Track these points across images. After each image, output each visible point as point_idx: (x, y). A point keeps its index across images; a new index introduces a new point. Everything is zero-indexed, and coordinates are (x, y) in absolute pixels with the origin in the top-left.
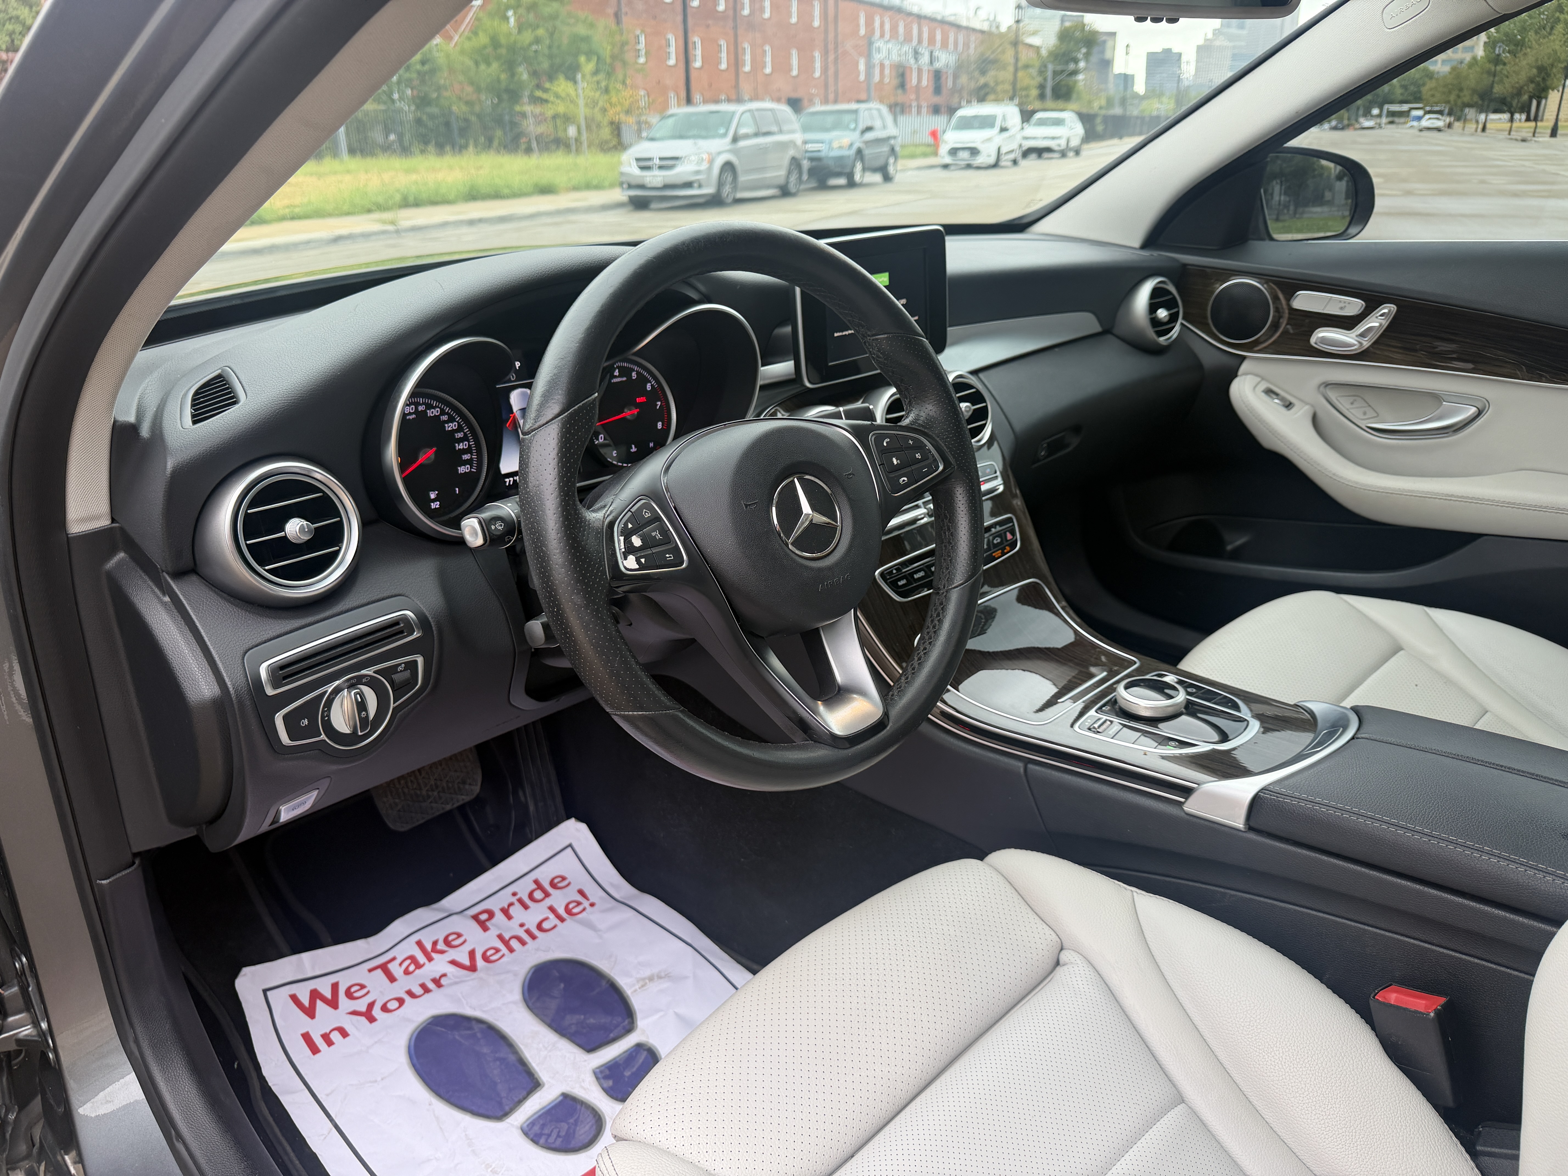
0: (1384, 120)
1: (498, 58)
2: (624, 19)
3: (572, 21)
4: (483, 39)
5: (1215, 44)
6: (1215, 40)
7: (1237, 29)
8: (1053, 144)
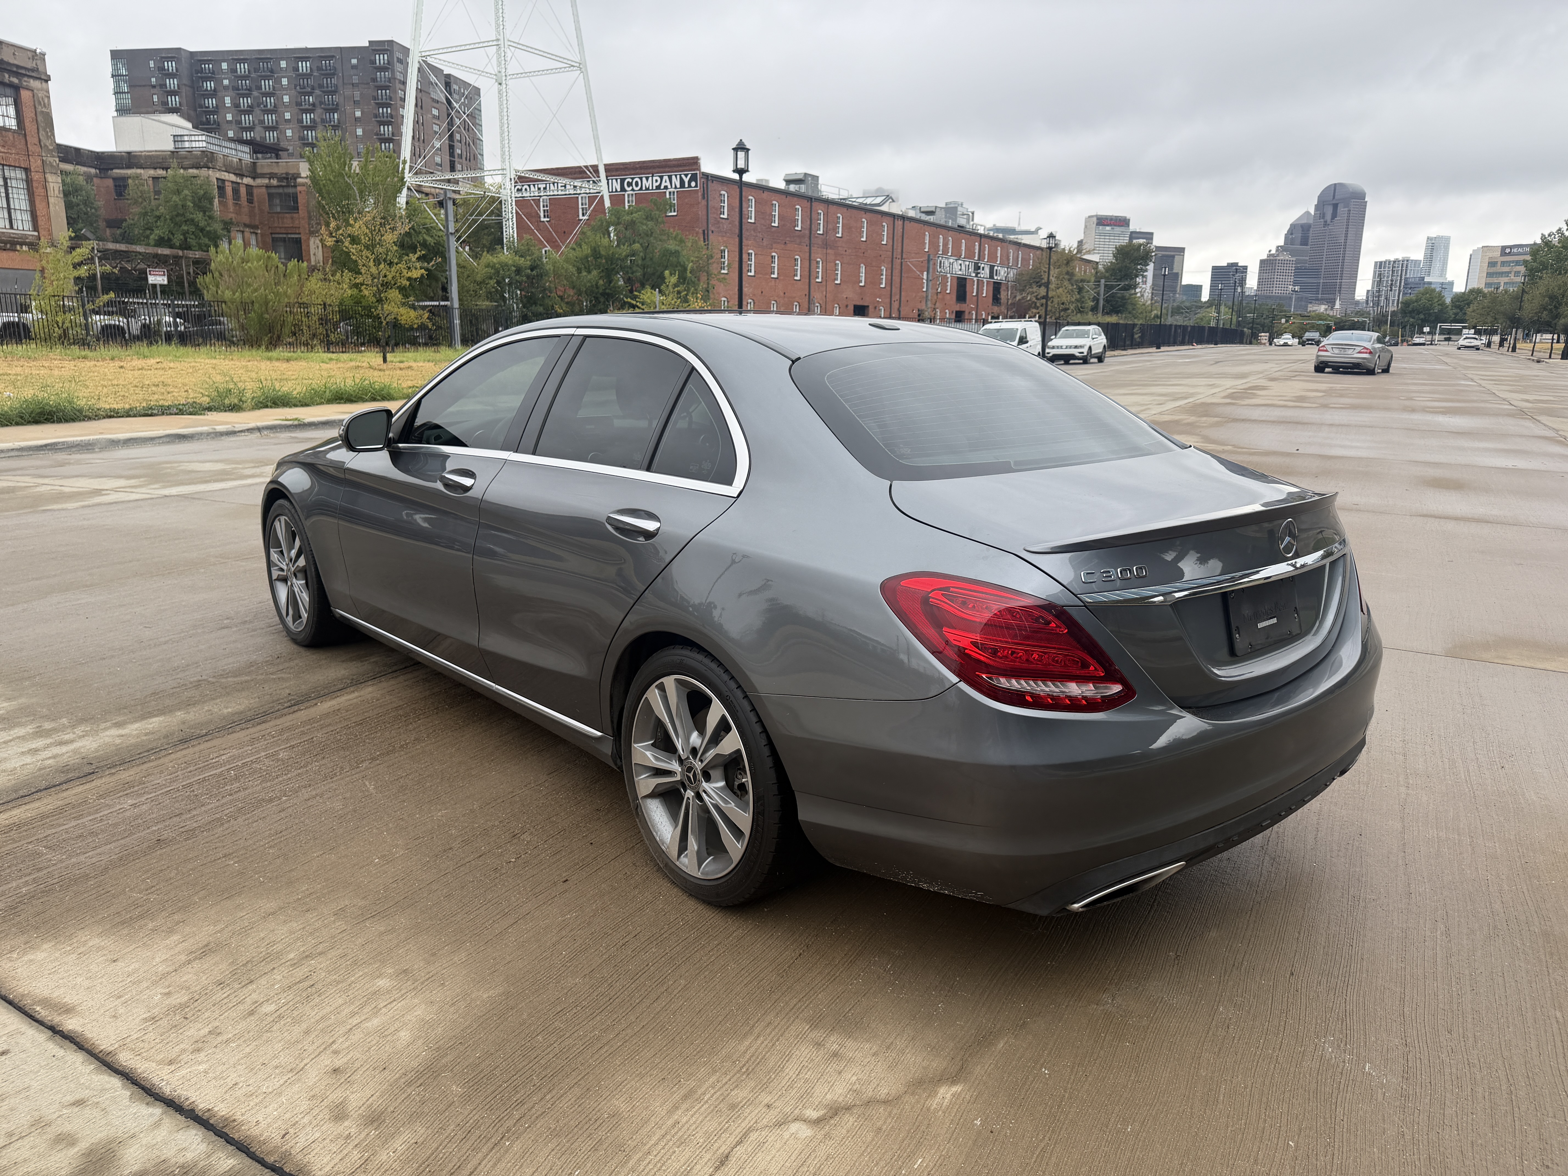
0: (1436, 337)
1: (598, 267)
2: (711, 237)
3: (664, 237)
4: (586, 250)
5: (1278, 258)
6: (1278, 255)
7: (1301, 245)
8: (1075, 352)
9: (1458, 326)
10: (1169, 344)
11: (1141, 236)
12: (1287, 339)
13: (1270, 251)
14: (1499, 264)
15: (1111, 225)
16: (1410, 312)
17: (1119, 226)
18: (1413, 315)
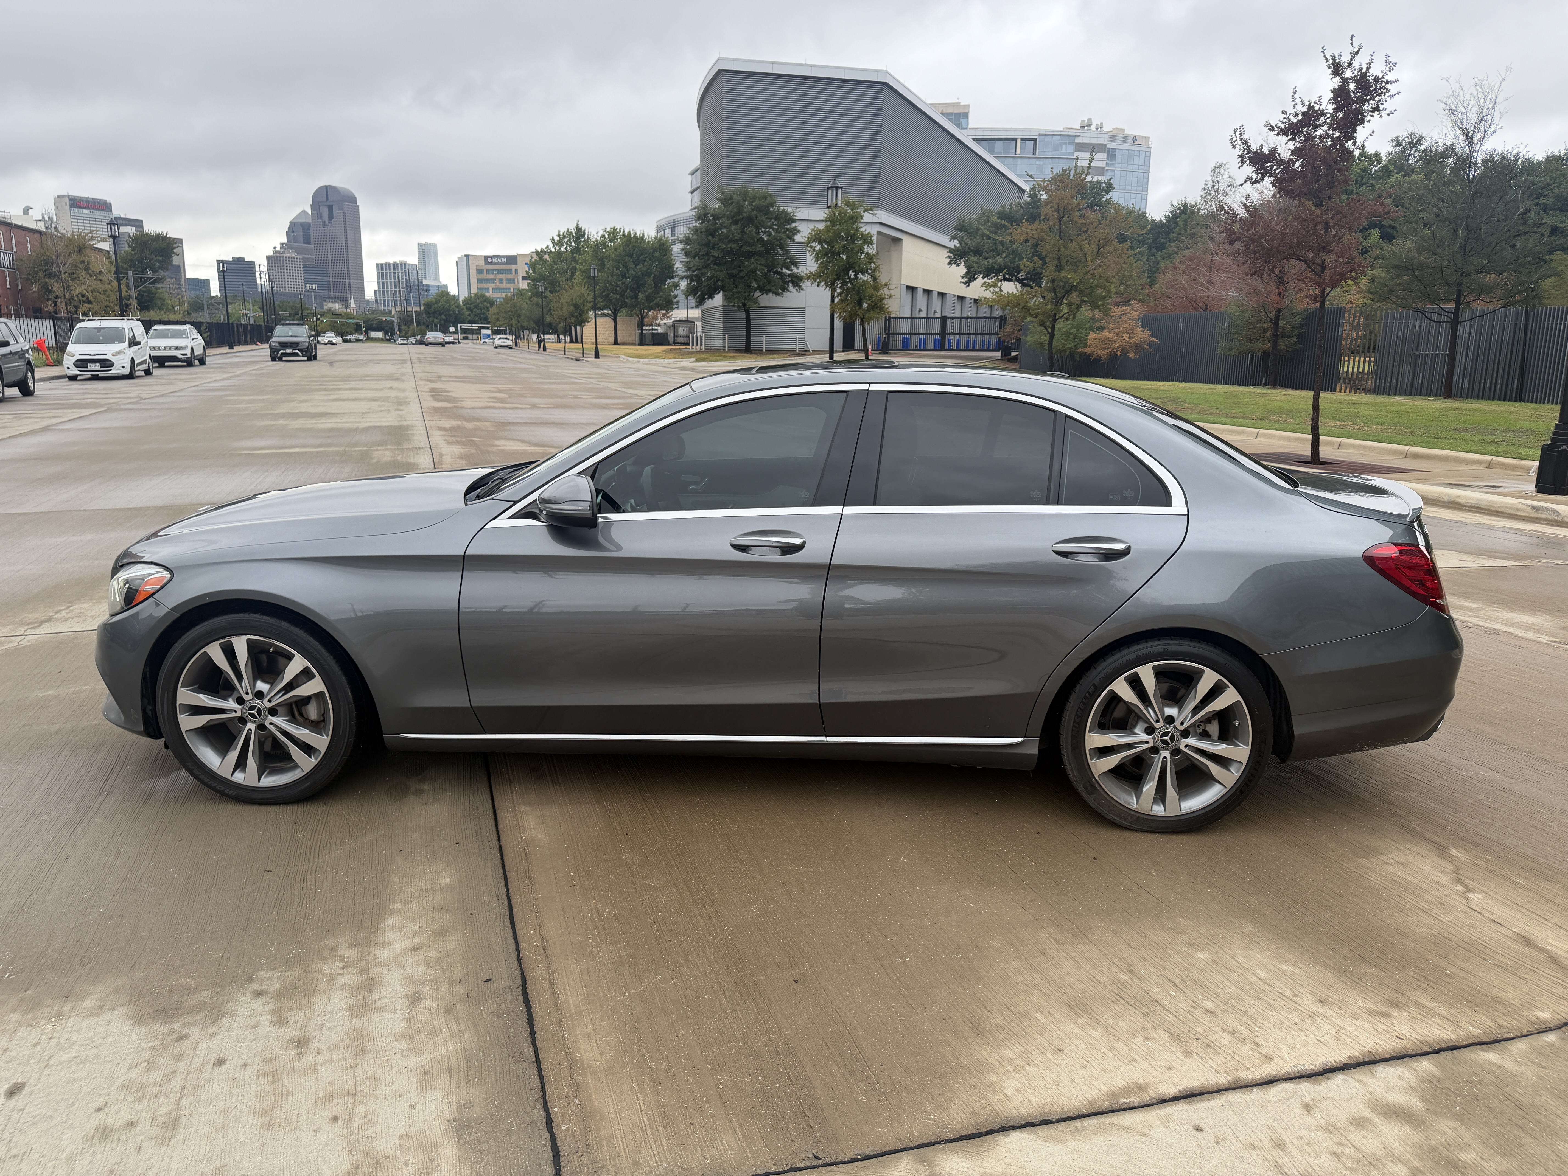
0: (460, 336)
5: (285, 255)
6: (284, 252)
7: (304, 243)
8: (177, 354)
9: (475, 326)
10: (239, 343)
11: (129, 223)
12: (330, 337)
13: (275, 248)
14: (485, 271)
15: (89, 209)
16: (433, 313)
17: (99, 210)
18: (436, 315)
